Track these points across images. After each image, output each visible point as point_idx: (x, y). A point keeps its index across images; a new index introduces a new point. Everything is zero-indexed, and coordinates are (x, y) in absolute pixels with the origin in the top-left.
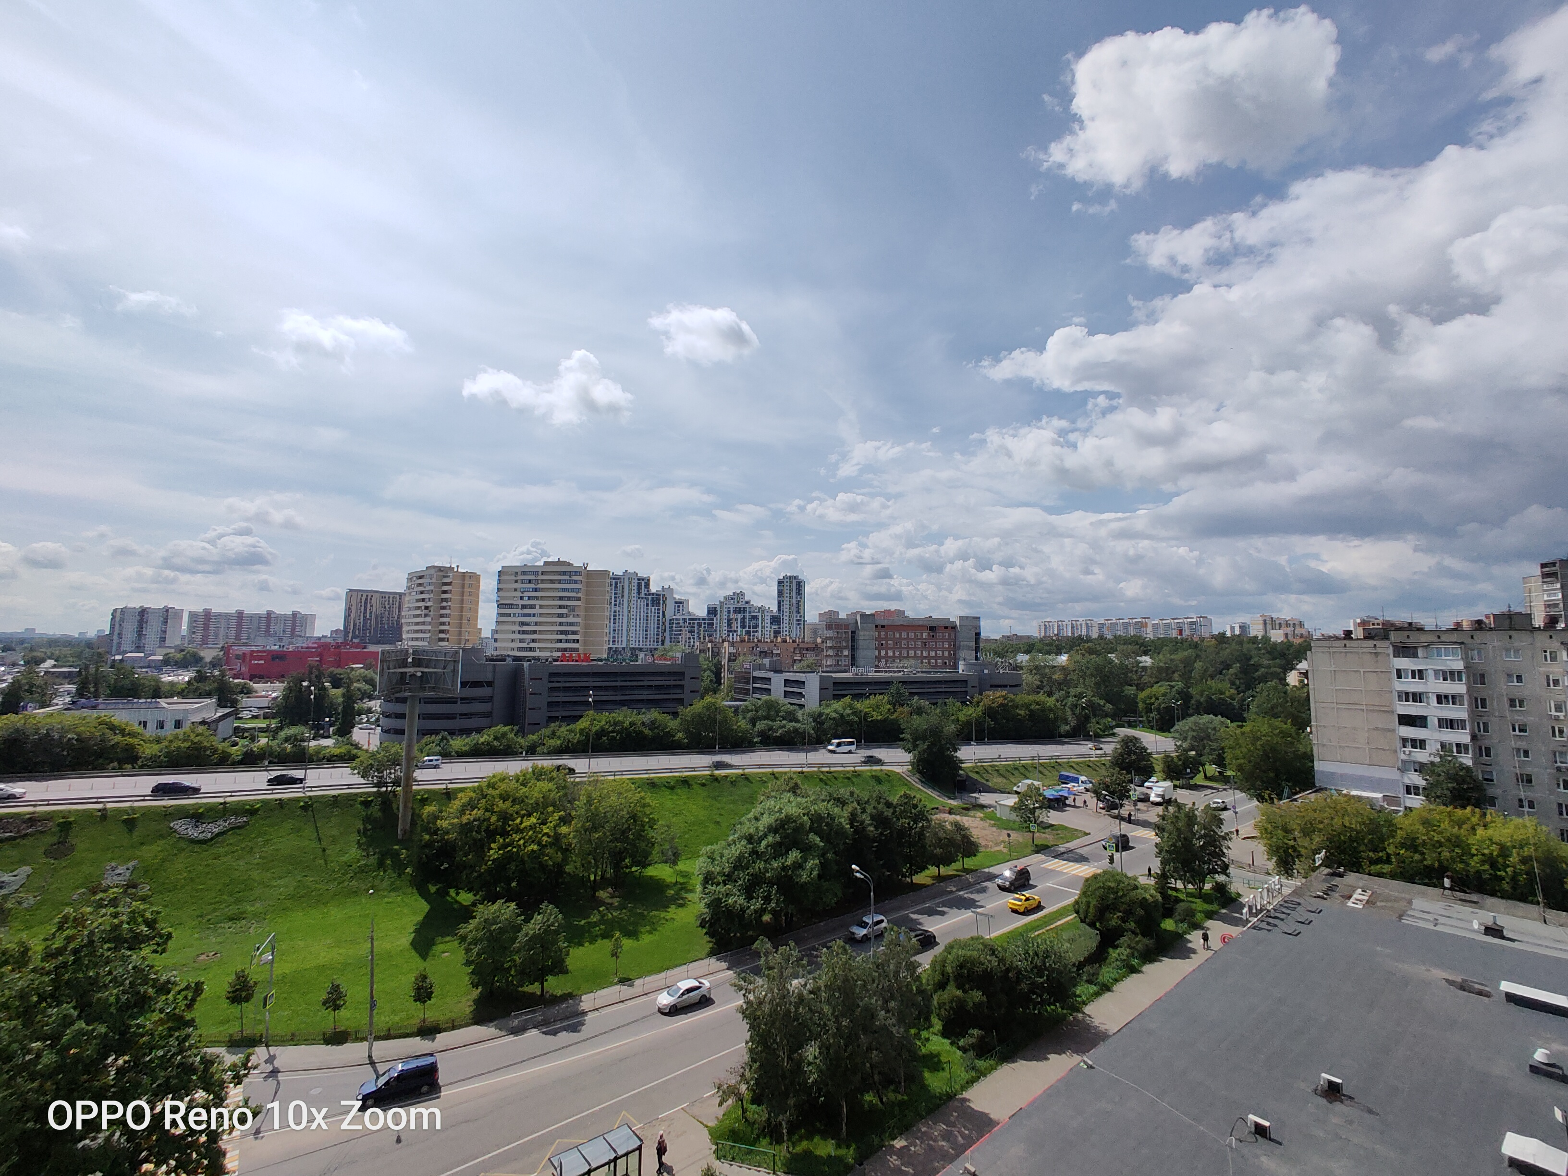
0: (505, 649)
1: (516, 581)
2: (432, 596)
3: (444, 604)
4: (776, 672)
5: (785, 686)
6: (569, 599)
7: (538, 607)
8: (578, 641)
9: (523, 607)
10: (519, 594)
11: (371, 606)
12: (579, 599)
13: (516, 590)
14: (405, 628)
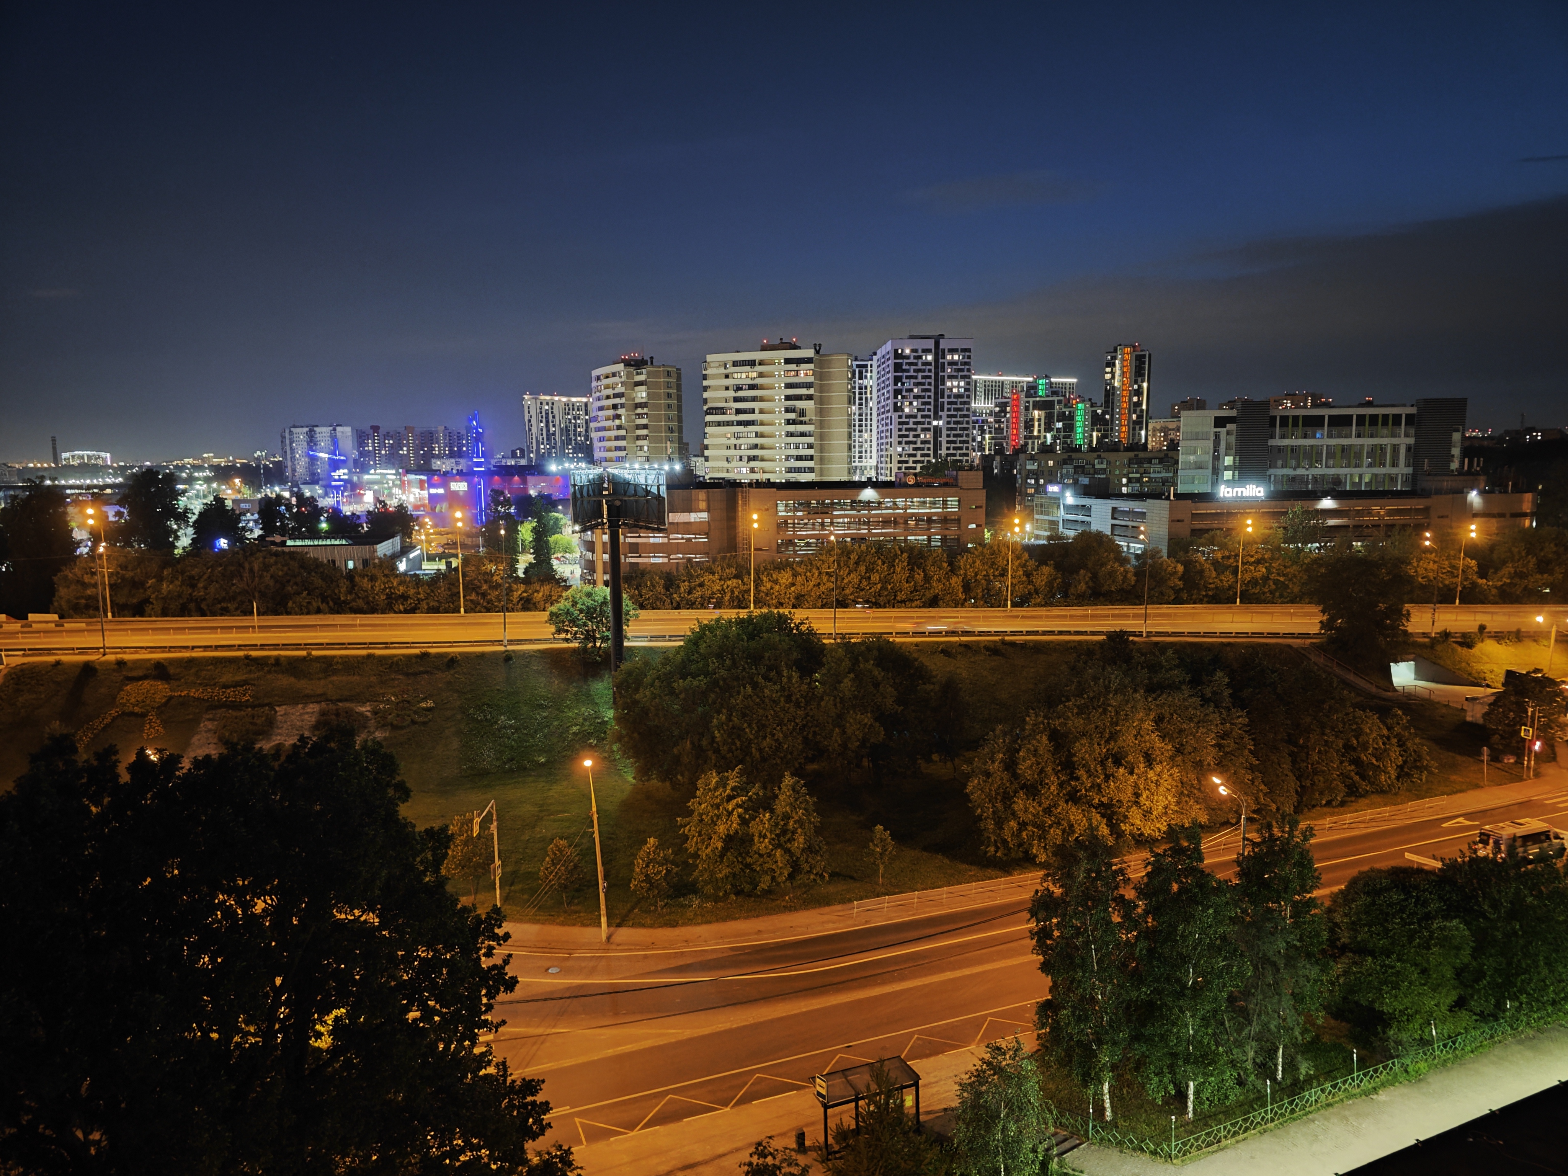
0: (719, 470)
1: (727, 376)
2: (623, 400)
3: (639, 411)
4: (1099, 496)
5: (1113, 518)
6: (799, 398)
7: (757, 411)
8: (811, 458)
9: (739, 411)
10: (731, 394)
11: (554, 417)
12: (809, 397)
13: (727, 388)
14: (597, 444)
